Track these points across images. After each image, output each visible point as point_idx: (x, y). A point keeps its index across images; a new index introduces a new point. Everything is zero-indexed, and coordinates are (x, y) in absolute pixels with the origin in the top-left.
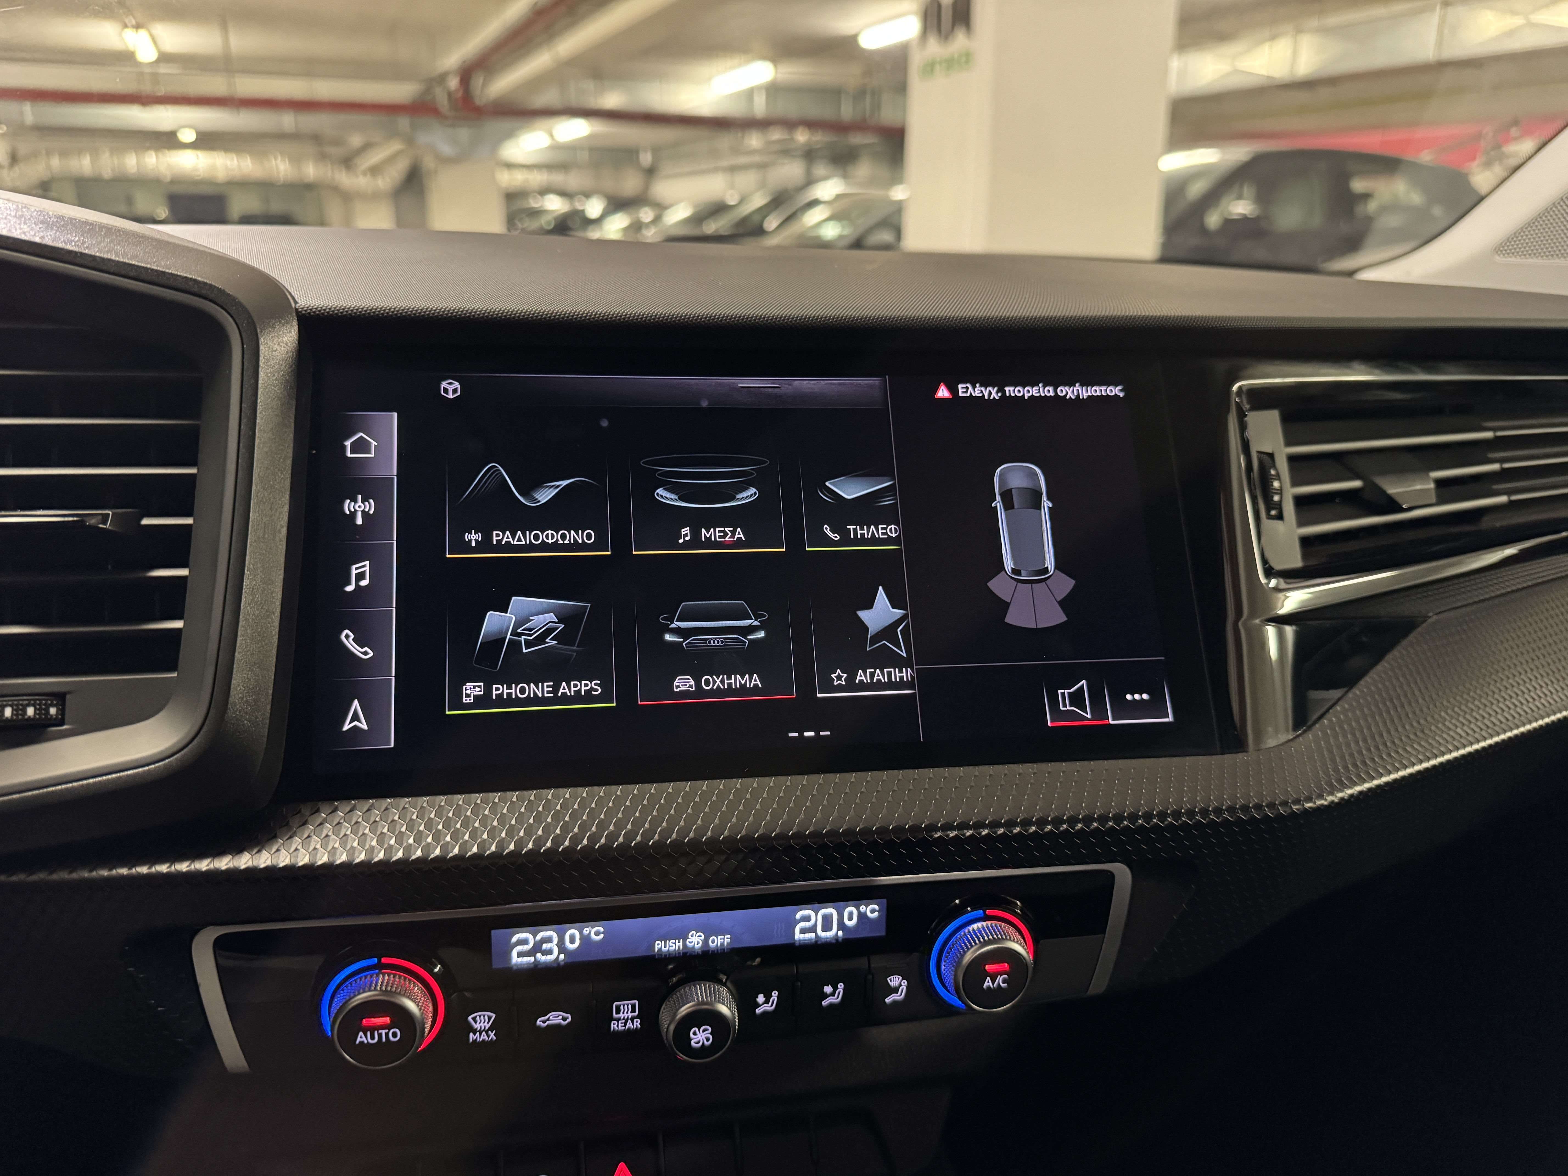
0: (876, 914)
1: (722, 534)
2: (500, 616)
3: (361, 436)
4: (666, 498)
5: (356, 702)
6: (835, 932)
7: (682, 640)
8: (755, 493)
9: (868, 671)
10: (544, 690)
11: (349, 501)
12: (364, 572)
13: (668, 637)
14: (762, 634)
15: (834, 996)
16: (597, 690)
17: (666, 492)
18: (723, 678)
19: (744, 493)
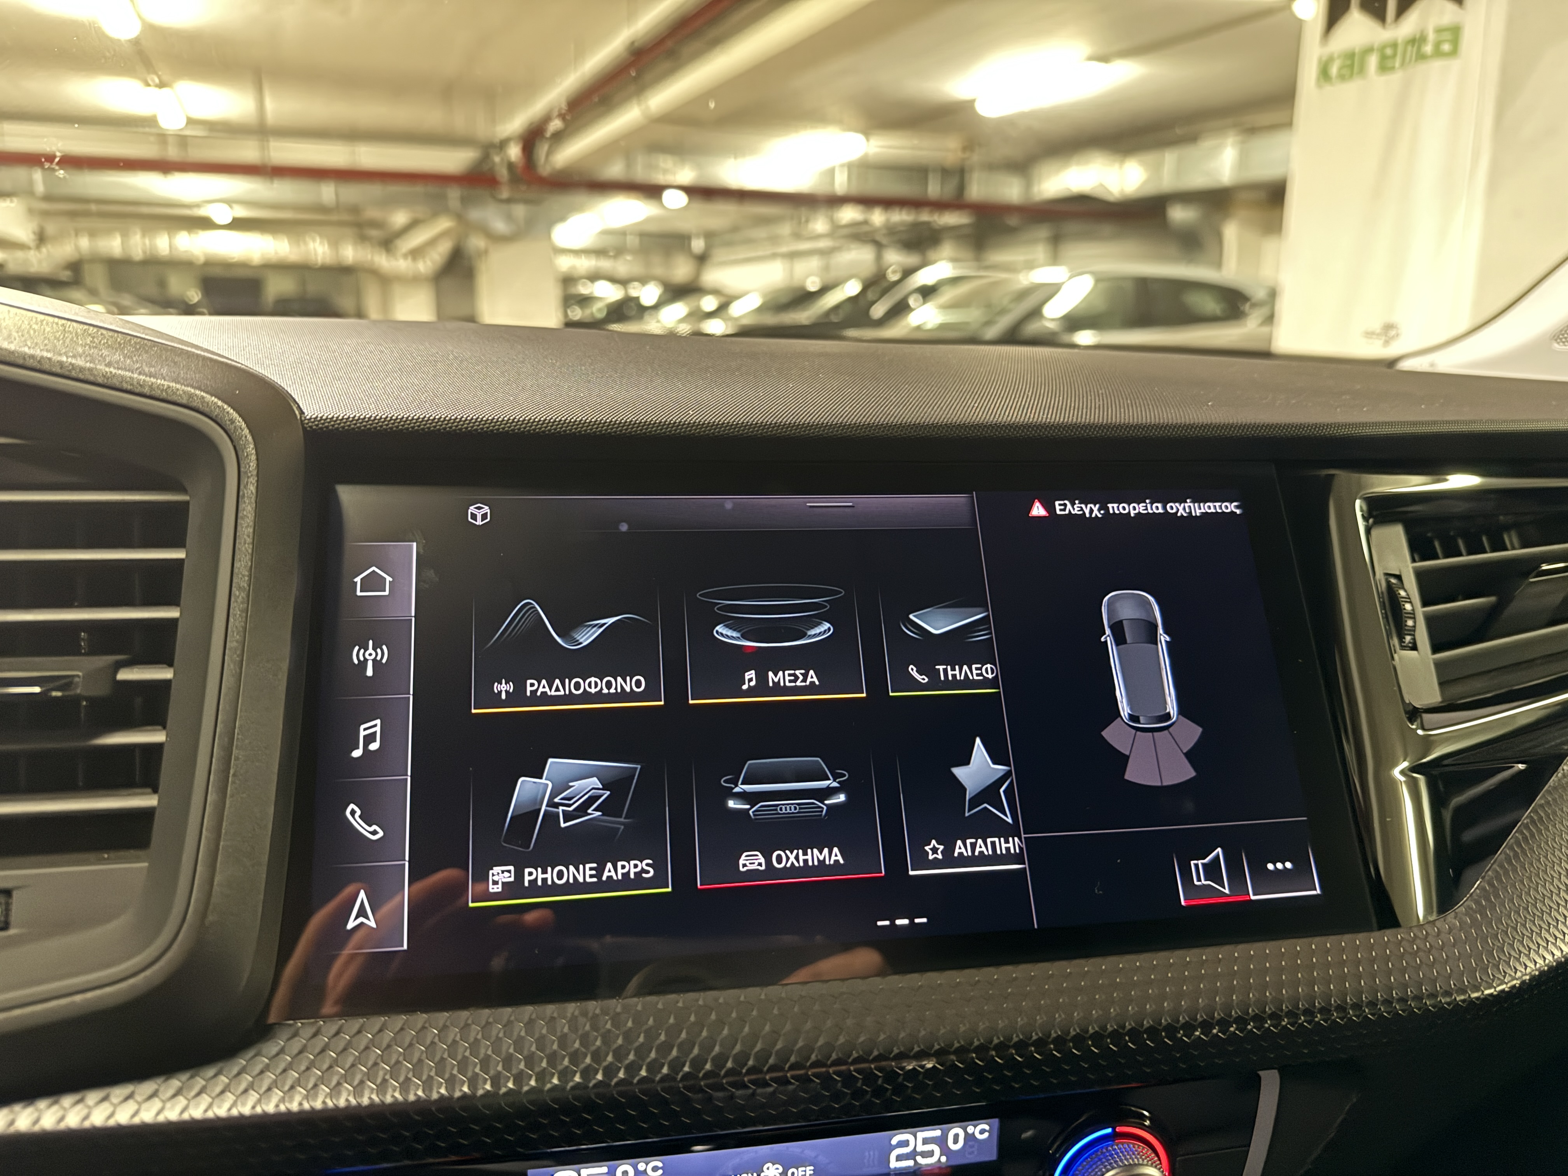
0: (987, 1135)
1: (792, 678)
2: (534, 782)
3: (374, 571)
4: (727, 636)
5: (363, 893)
6: (937, 1158)
7: (748, 807)
8: (829, 629)
9: (968, 841)
10: (585, 873)
11: (357, 648)
12: (375, 733)
13: (731, 804)
14: (842, 798)
16: (648, 872)
17: (727, 629)
18: (798, 853)
19: (816, 628)
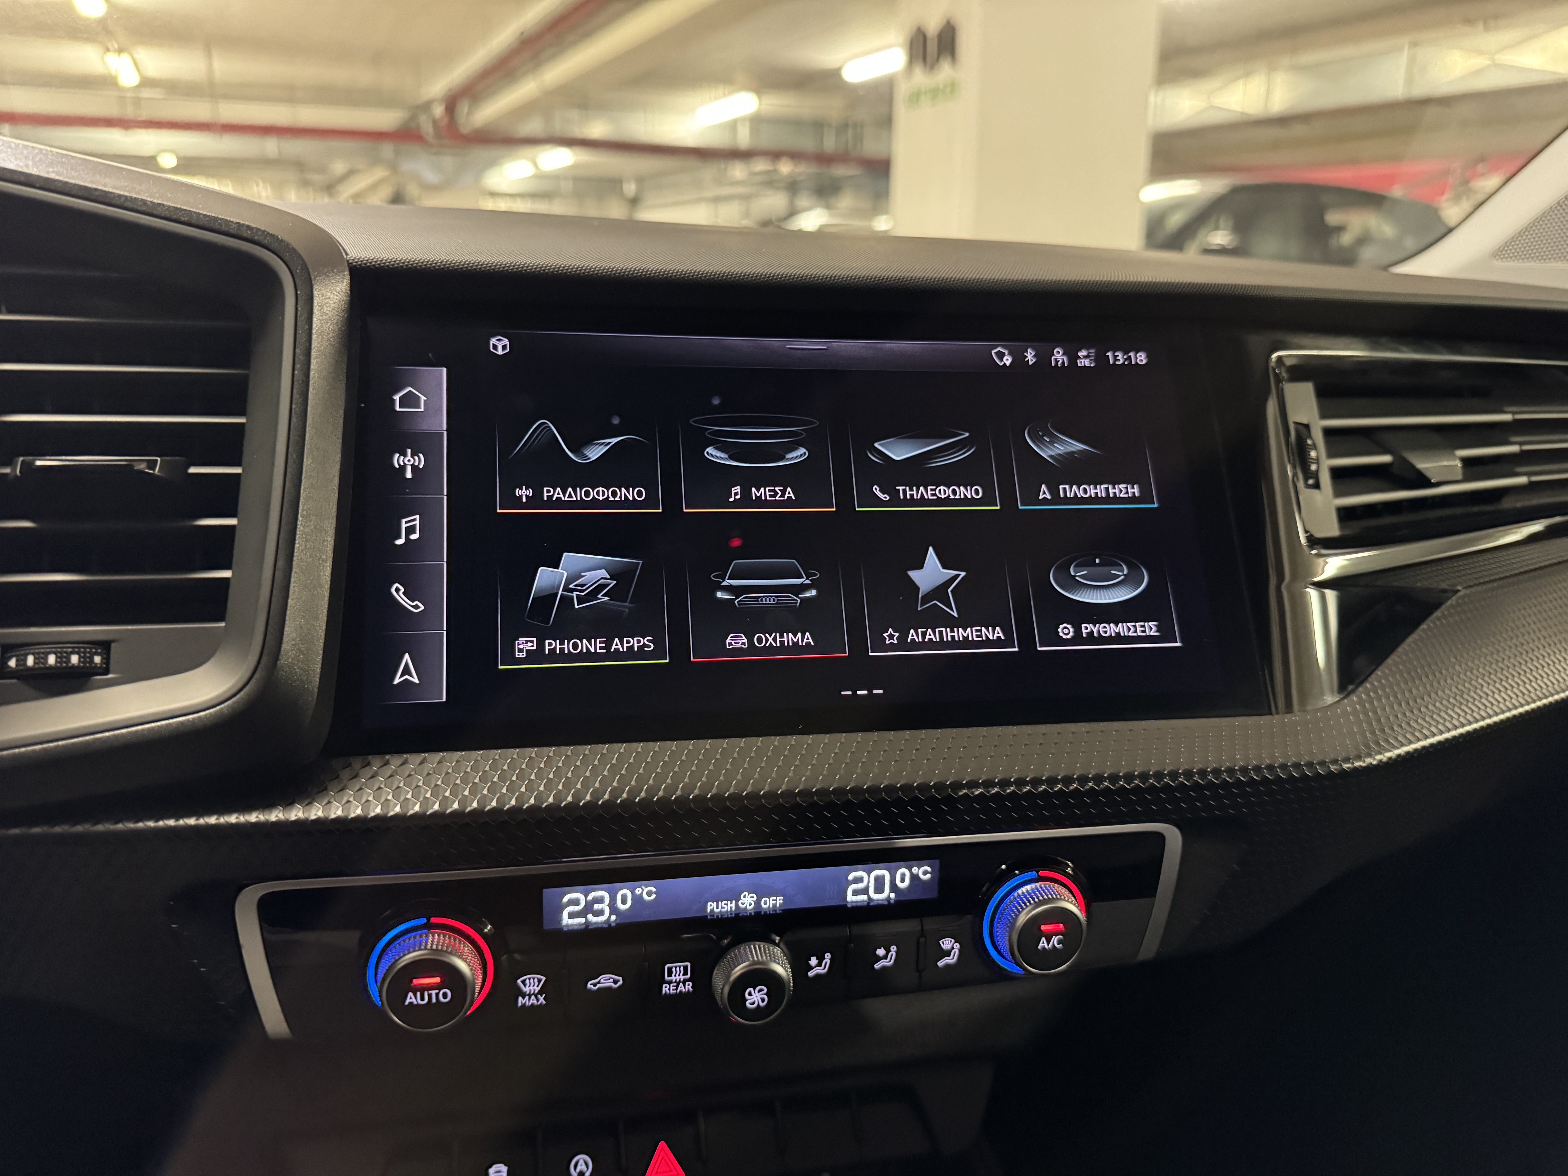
0: (929, 876)
1: (773, 493)
2: (552, 571)
3: (410, 391)
4: (716, 456)
5: (407, 656)
6: (887, 894)
7: (734, 597)
8: (805, 453)
9: (920, 630)
10: (596, 646)
11: (397, 455)
12: (415, 525)
13: (720, 595)
14: (813, 593)
15: (886, 959)
16: (649, 647)
17: (716, 451)
18: (776, 635)
19: (793, 452)
